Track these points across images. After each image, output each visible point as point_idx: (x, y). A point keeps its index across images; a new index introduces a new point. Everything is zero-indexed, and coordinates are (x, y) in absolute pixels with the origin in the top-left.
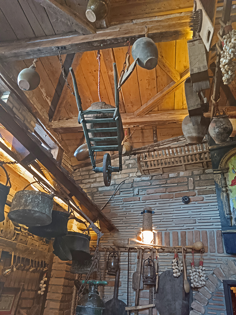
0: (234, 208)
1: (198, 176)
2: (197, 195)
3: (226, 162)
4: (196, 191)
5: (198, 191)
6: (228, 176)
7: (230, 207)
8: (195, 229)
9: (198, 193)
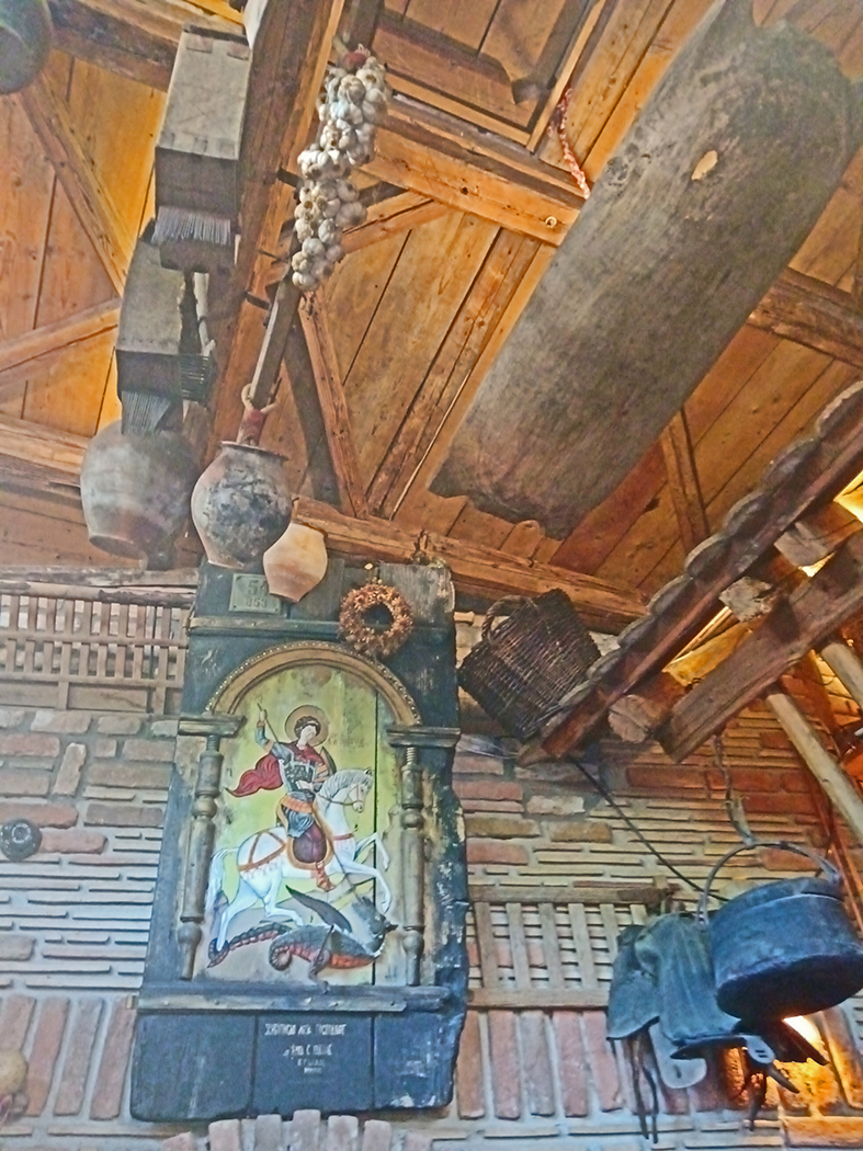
0: (220, 894)
1: (113, 743)
2: (80, 825)
3: (241, 696)
4: (83, 808)
5: (92, 808)
6: (234, 750)
7: (206, 886)
8: (20, 990)
9: (89, 814)
